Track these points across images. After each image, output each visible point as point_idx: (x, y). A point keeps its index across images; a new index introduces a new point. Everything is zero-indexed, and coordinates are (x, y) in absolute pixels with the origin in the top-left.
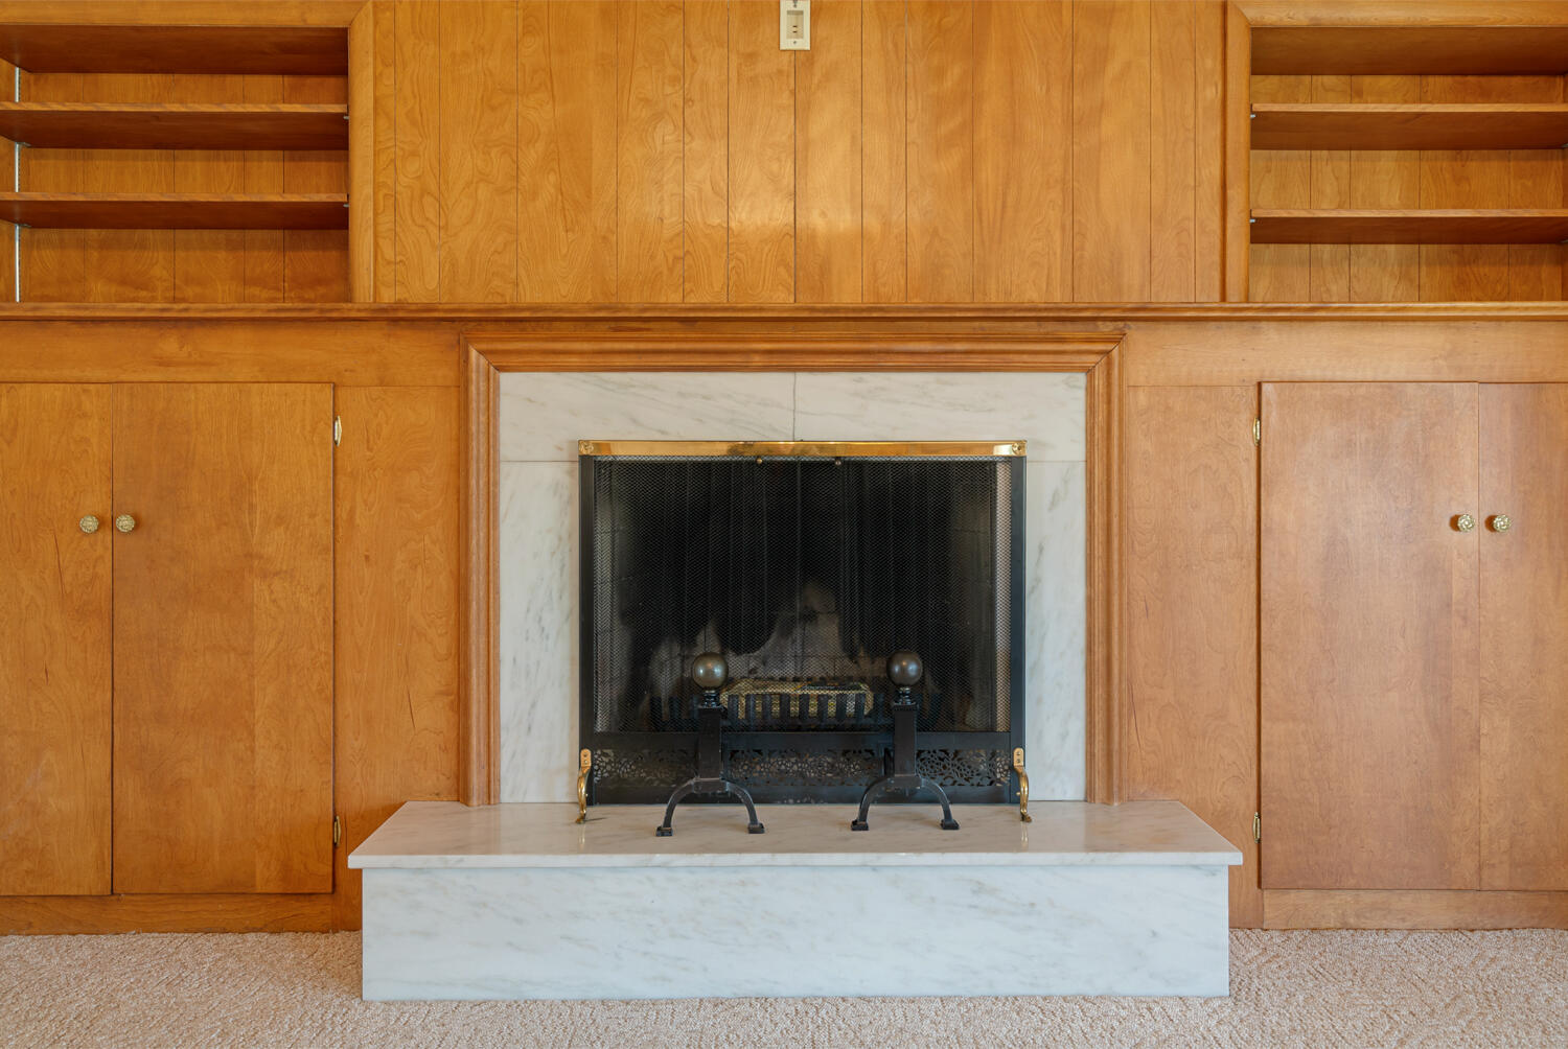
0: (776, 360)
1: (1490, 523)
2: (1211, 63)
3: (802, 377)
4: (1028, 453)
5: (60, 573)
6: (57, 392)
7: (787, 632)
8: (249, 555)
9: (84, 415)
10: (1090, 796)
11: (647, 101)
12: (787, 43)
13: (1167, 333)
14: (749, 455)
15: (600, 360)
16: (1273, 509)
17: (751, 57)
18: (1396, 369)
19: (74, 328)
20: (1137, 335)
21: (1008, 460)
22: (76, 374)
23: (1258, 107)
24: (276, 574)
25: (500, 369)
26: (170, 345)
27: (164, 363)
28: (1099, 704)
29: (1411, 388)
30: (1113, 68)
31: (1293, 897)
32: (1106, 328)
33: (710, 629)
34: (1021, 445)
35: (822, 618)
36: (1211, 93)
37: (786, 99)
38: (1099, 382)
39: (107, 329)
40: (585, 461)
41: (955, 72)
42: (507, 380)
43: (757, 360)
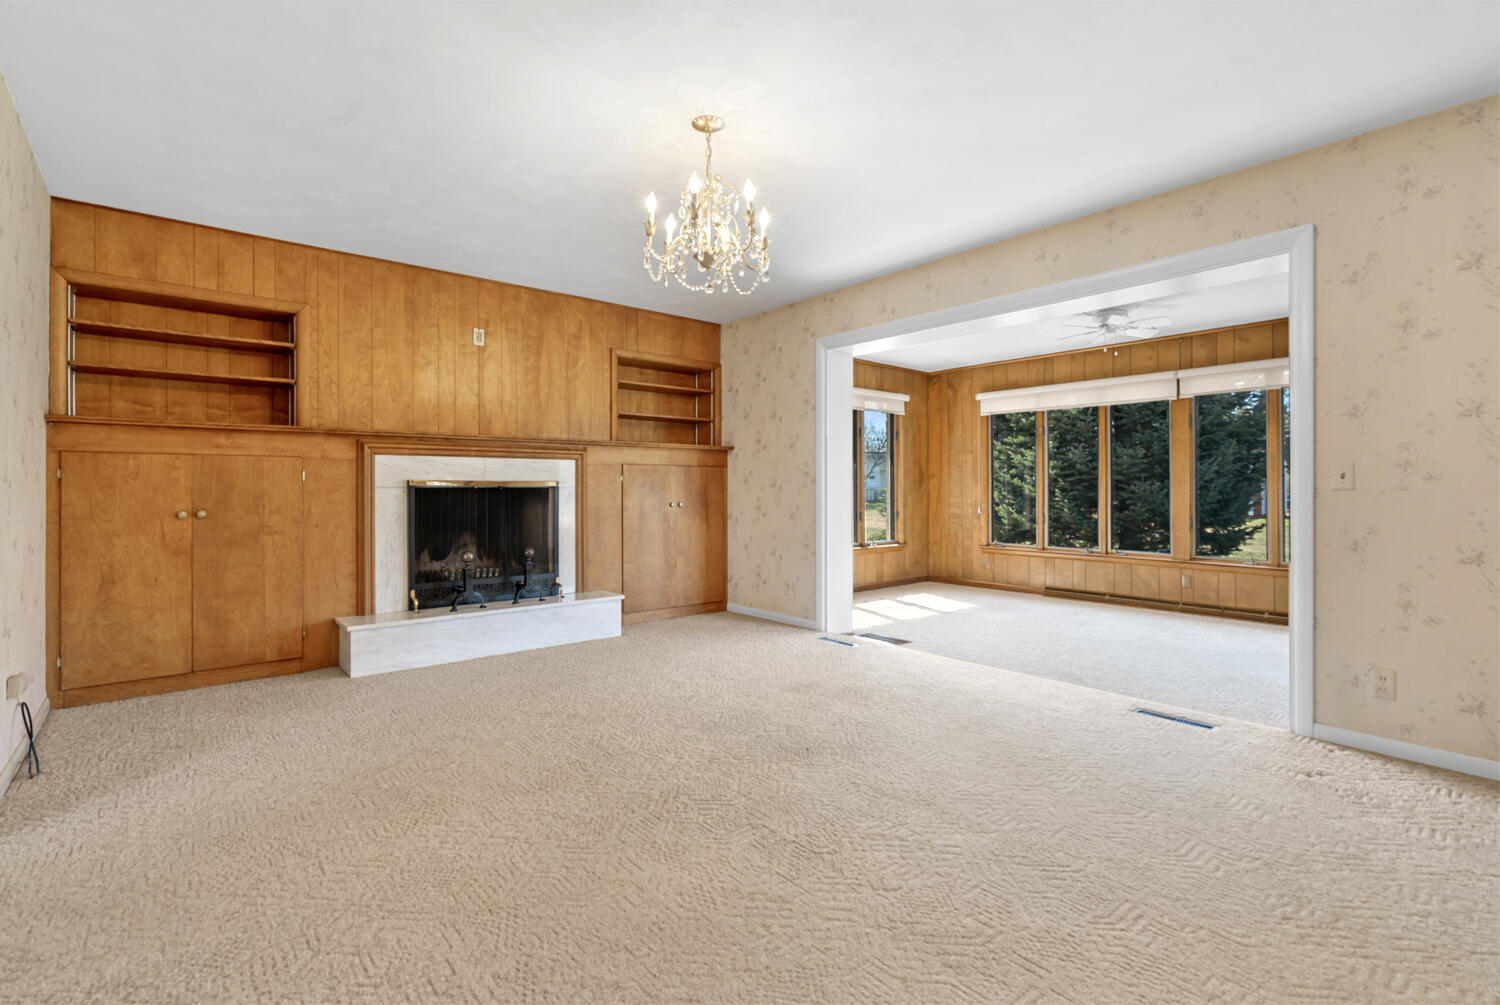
0: (479, 453)
1: (678, 505)
2: (607, 366)
3: (487, 459)
4: (560, 485)
5: (163, 536)
6: (162, 458)
7: (456, 552)
8: (263, 526)
9: (178, 468)
10: (577, 591)
11: (424, 357)
12: (476, 343)
13: (598, 449)
14: (471, 485)
15: (415, 452)
16: (627, 502)
17: (463, 346)
18: (656, 461)
19: (170, 431)
20: (590, 449)
21: (553, 488)
22: (171, 450)
23: (621, 381)
24: (276, 533)
25: (375, 453)
26: (221, 439)
27: (217, 447)
28: (580, 562)
29: (660, 467)
30: (580, 364)
31: (631, 615)
32: (581, 446)
33: (426, 552)
34: (558, 483)
35: (470, 546)
36: (607, 376)
37: (475, 361)
38: (580, 463)
39: (188, 431)
40: (409, 487)
41: (532, 359)
42: (378, 458)
43: (473, 453)
